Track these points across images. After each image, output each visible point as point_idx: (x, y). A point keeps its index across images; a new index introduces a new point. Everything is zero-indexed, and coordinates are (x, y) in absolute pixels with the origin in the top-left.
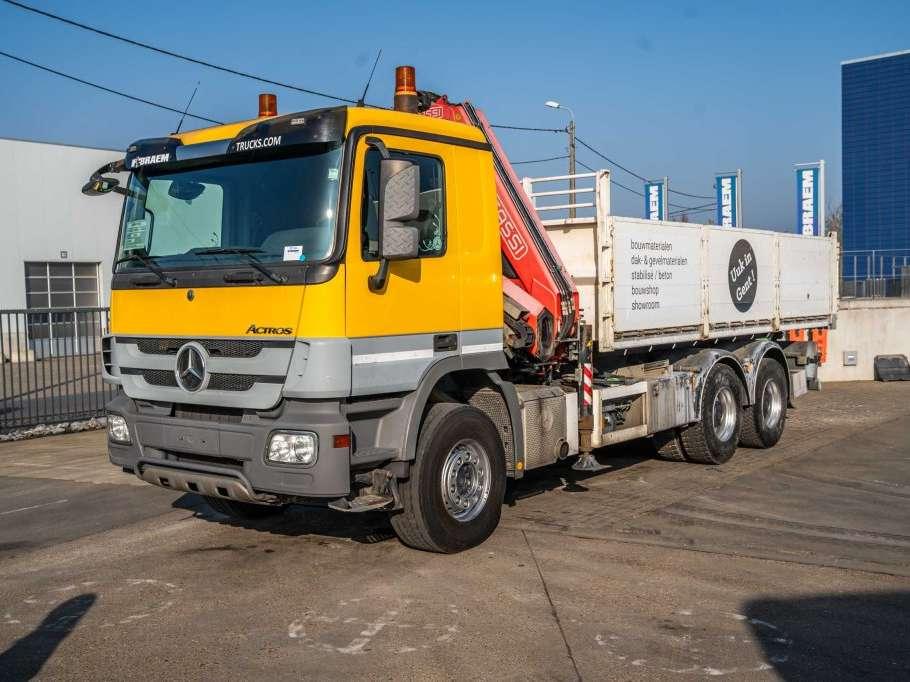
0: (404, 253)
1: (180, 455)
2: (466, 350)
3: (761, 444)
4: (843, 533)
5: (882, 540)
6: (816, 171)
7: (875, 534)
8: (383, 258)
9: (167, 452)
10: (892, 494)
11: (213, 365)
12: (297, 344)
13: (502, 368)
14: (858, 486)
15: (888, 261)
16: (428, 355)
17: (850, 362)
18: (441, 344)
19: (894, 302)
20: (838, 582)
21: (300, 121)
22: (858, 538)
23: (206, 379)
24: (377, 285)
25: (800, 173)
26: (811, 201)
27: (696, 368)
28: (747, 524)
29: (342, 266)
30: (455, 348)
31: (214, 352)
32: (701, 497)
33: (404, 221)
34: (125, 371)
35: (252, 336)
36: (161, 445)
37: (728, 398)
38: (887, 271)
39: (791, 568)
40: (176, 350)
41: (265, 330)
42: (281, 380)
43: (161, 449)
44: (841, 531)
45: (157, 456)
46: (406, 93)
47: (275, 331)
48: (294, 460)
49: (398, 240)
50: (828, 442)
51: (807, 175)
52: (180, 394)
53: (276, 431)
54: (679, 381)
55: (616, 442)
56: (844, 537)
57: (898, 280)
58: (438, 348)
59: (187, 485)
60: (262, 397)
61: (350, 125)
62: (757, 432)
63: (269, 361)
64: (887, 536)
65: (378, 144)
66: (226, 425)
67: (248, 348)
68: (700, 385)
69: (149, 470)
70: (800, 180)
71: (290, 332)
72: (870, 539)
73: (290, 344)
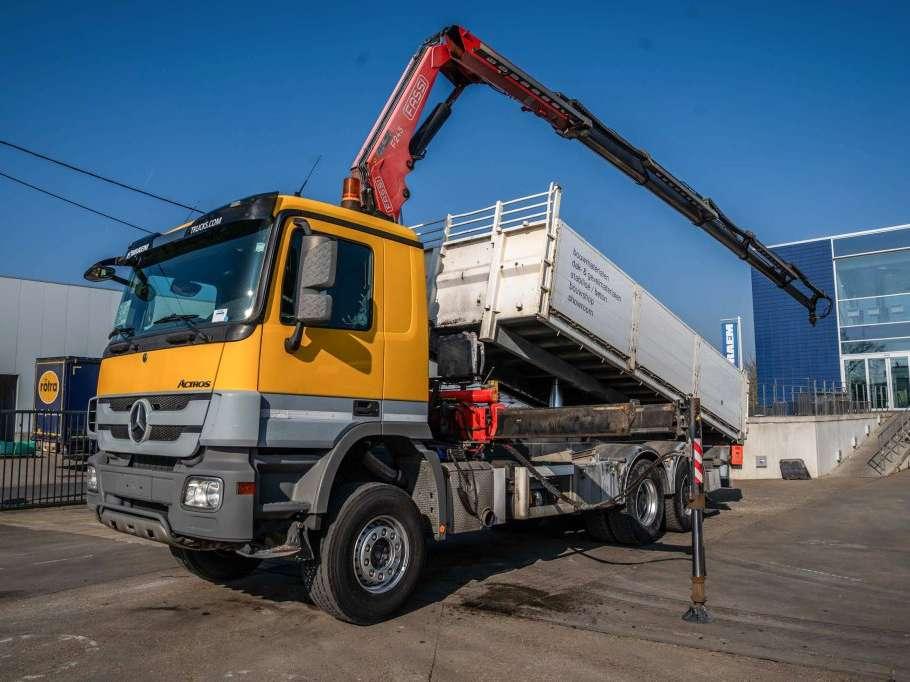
0: (316, 317)
1: (134, 502)
2: (388, 417)
3: (678, 527)
4: (736, 615)
5: (770, 622)
6: (735, 325)
7: (765, 616)
8: (298, 321)
9: (123, 499)
10: (784, 575)
11: (155, 418)
12: (214, 395)
13: (425, 437)
14: (756, 567)
15: (788, 390)
16: (346, 417)
17: (762, 464)
18: (361, 409)
19: (792, 419)
20: (723, 668)
21: (237, 204)
22: (749, 620)
23: (148, 431)
24: (293, 347)
25: (724, 326)
26: (732, 346)
27: (622, 459)
28: (652, 604)
29: (259, 327)
30: (376, 414)
31: (156, 408)
32: (617, 576)
33: (318, 288)
34: (102, 427)
35: (182, 390)
36: (117, 493)
37: (652, 488)
38: (788, 397)
39: (681, 652)
40: (130, 407)
41: (191, 383)
42: (198, 429)
43: (116, 496)
44: (735, 612)
45: (113, 502)
46: (349, 198)
47: (198, 384)
48: (205, 506)
49: (313, 305)
50: (736, 527)
51: (729, 328)
52: (130, 446)
53: (190, 478)
54: (605, 468)
55: (542, 515)
56: (737, 619)
57: (796, 404)
58: (357, 413)
59: (146, 532)
60: (185, 445)
61: (283, 207)
62: (677, 517)
63: (192, 414)
64: (776, 617)
65: (302, 224)
66: (160, 473)
67: (178, 401)
68: (625, 472)
69: (107, 514)
70: (724, 331)
71: (209, 385)
72: (759, 621)
73: (207, 396)
